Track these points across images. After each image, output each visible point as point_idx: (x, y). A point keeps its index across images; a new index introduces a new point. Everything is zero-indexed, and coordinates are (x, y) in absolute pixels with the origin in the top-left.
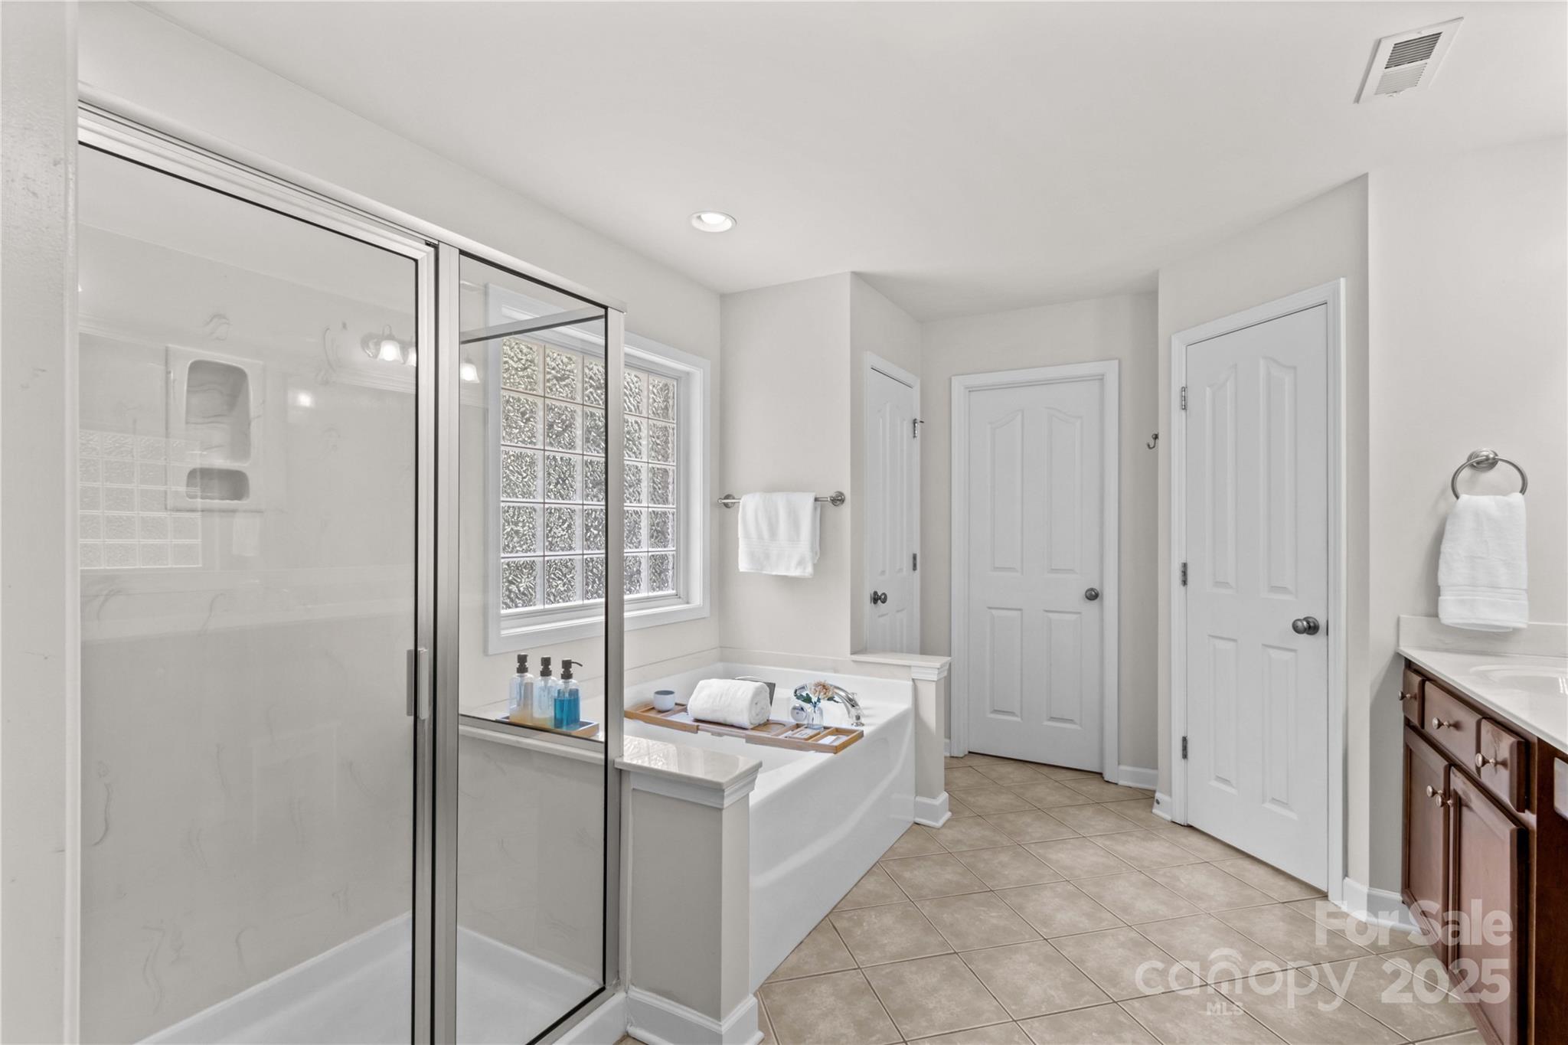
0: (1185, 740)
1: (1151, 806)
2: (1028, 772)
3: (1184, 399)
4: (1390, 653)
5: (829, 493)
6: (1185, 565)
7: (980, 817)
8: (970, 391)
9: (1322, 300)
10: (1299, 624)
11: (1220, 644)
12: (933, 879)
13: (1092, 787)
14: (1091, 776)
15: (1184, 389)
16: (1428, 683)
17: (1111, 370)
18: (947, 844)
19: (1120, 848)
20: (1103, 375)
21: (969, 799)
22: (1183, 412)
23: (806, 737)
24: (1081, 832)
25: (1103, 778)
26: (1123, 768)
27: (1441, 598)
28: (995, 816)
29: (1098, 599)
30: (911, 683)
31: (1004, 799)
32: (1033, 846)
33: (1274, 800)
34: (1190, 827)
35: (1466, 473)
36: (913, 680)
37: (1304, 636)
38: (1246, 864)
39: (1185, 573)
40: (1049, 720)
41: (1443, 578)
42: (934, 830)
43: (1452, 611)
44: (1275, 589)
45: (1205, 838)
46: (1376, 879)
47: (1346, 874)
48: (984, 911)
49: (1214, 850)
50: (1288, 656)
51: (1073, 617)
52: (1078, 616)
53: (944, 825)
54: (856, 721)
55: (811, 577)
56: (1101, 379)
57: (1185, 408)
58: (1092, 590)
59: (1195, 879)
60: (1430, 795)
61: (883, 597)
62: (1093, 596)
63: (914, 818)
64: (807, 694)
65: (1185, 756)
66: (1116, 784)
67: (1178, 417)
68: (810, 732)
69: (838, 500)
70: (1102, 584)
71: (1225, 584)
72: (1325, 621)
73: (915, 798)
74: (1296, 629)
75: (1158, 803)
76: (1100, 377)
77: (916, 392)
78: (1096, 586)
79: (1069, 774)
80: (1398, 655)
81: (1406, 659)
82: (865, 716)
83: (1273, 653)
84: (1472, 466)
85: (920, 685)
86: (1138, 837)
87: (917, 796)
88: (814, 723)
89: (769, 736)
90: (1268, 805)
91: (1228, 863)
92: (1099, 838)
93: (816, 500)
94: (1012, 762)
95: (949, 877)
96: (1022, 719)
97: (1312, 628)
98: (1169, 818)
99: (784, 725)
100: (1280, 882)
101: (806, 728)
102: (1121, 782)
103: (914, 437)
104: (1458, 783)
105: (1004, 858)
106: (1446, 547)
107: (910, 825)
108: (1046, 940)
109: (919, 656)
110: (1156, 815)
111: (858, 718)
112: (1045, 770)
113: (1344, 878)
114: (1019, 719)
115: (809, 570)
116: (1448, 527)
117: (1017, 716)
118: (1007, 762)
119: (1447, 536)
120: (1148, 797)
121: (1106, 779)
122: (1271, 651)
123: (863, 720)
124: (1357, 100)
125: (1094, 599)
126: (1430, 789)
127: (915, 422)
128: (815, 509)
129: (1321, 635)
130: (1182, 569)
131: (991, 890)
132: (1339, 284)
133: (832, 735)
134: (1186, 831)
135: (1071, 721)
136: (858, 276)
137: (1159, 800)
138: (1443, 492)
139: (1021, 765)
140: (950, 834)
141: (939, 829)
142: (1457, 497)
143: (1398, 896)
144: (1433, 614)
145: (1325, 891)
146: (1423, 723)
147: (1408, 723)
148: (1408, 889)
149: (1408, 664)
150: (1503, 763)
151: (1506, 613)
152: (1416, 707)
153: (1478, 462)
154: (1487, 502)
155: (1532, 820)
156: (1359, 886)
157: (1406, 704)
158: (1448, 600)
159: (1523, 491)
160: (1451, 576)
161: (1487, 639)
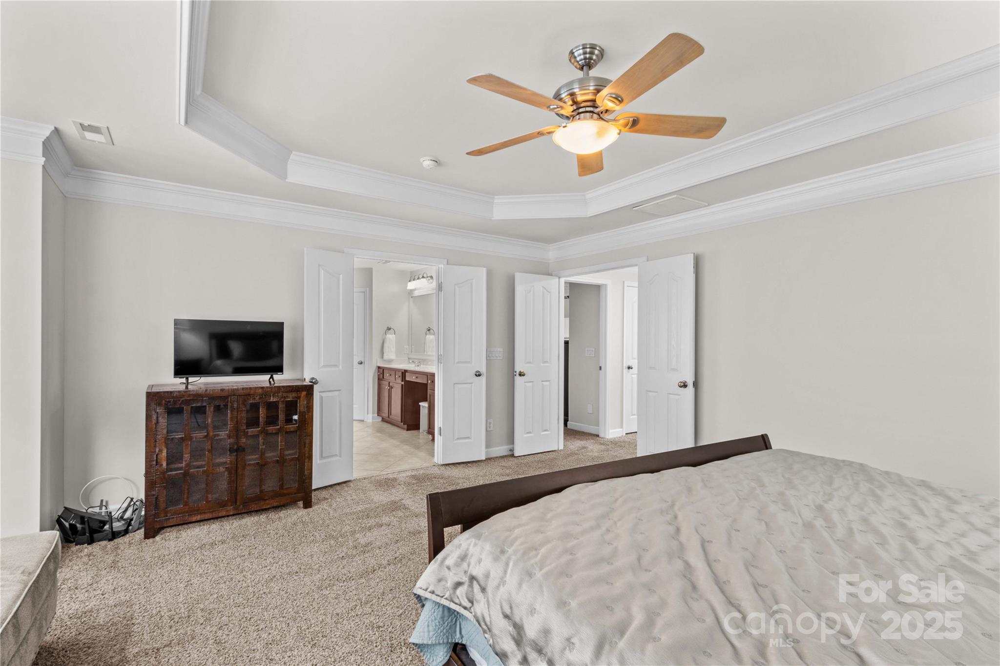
4: (375, 366)
9: (363, 291)
16: (384, 369)
35: (387, 331)
41: (384, 351)
43: (386, 357)
46: (373, 413)
47: (368, 414)
50: (356, 370)
60: (386, 389)
72: (364, 361)
74: (359, 364)
80: (377, 366)
97: (361, 363)
104: (391, 384)
106: (385, 345)
116: (385, 341)
126: (386, 387)
129: (363, 365)
132: (367, 289)
138: (383, 334)
142: (386, 335)
143: (376, 415)
144: (383, 358)
145: (363, 419)
146: (383, 378)
147: (379, 379)
148: (379, 411)
149: (379, 368)
150: (399, 377)
151: (392, 356)
152: (382, 375)
153: (389, 329)
154: (390, 337)
155: (403, 383)
156: (370, 416)
157: (378, 375)
158: (385, 355)
159: (395, 334)
160: (386, 350)
161: (391, 361)
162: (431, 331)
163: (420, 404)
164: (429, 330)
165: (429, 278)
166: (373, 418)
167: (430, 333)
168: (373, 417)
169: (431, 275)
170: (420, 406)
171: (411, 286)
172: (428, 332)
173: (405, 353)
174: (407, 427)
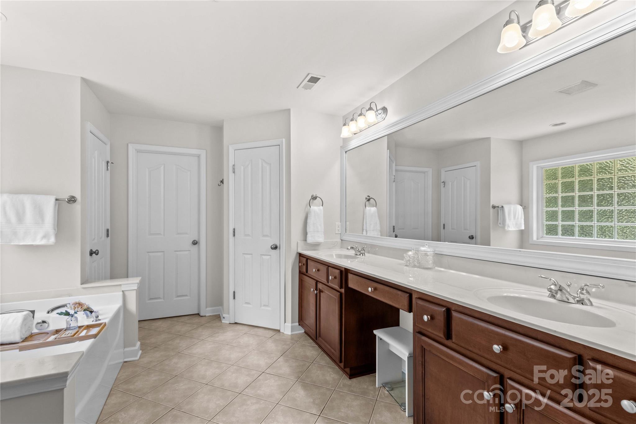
0: (234, 292)
1: (221, 320)
2: (169, 322)
3: (234, 169)
4: (296, 253)
5: (66, 196)
6: (234, 229)
7: (156, 347)
8: (137, 152)
9: (278, 144)
10: (272, 246)
11: (246, 256)
12: (146, 383)
13: (196, 320)
14: (195, 316)
15: (234, 165)
16: (308, 260)
17: (203, 154)
18: (146, 365)
19: (217, 339)
20: (200, 155)
21: (147, 341)
22: (233, 173)
23: (72, 334)
24: (201, 338)
25: (200, 315)
26: (208, 309)
27: (308, 235)
28: (163, 345)
29: (197, 244)
30: (121, 293)
31: (163, 336)
32: (185, 351)
33: (264, 305)
34: (236, 323)
35: (311, 200)
36: (123, 291)
37: (274, 250)
38: (256, 329)
39: (234, 232)
40: (177, 297)
41: (308, 231)
42: (136, 361)
43: (310, 239)
44: (264, 236)
45: (242, 325)
46: (293, 322)
47: (285, 322)
48: (177, 385)
49: (246, 329)
50: (268, 257)
51: (187, 252)
52: (189, 252)
53: (140, 358)
54: (95, 319)
55: (54, 244)
56: (199, 156)
57: (234, 173)
58: (194, 241)
59: (245, 340)
60: (312, 291)
61: (97, 252)
62: (195, 243)
63: (124, 359)
64: (66, 311)
65: (234, 298)
66: (205, 316)
67: (231, 175)
68: (73, 332)
69: (72, 200)
70: (199, 239)
71: (248, 235)
72: (279, 244)
73: (124, 350)
74: (272, 248)
75: (224, 318)
76: (198, 156)
77: (108, 147)
78: (197, 239)
79: (186, 317)
80: (298, 253)
81: (299, 253)
82: (101, 315)
83: (264, 257)
84: (312, 199)
85: (126, 293)
86: (221, 333)
87: (124, 348)
88: (71, 326)
89: (41, 342)
90: (263, 308)
91: (252, 331)
92: (208, 338)
93: (57, 200)
94: (160, 319)
95: (154, 378)
96: (164, 300)
97: (275, 248)
98: (228, 322)
99: (48, 333)
100: (267, 331)
101: (65, 330)
102: (207, 315)
103: (108, 170)
104: (320, 286)
105: (175, 360)
106: (309, 221)
107: (122, 363)
108: (206, 384)
109: (110, 280)
110: (224, 323)
111: (97, 317)
112: (175, 319)
113: (285, 323)
114: (162, 300)
115: (52, 240)
116: (309, 215)
117: (161, 299)
118: (156, 320)
119: (309, 218)
120: (218, 318)
121: (201, 315)
122: (245, 255)
123: (100, 318)
124: (297, 88)
125: (195, 245)
126: (312, 289)
127: (108, 162)
128: (55, 205)
129: (278, 250)
130: (233, 231)
131: (176, 376)
132: (283, 140)
133: (86, 330)
134: (235, 325)
135: (186, 295)
136: (84, 80)
137: (225, 317)
138: (307, 205)
139: (164, 320)
140: (146, 360)
141: (138, 360)
142: (310, 207)
143: (298, 324)
144: (306, 240)
145: (279, 329)
146: (307, 272)
147: (300, 272)
148: (301, 320)
149: (300, 255)
150: (335, 278)
151: (320, 238)
152: (304, 267)
153: (314, 198)
154: (316, 208)
155: (343, 291)
156: (289, 324)
157: (300, 267)
158: (309, 236)
159: (322, 206)
160: (310, 229)
161: (315, 246)
162: (372, 200)
163: (375, 332)
164: (369, 200)
165: (380, 112)
166: (293, 329)
167: (370, 204)
168: (292, 327)
169: (382, 106)
170: (375, 336)
171: (346, 132)
172: (367, 202)
173: (337, 232)
174: (351, 370)
